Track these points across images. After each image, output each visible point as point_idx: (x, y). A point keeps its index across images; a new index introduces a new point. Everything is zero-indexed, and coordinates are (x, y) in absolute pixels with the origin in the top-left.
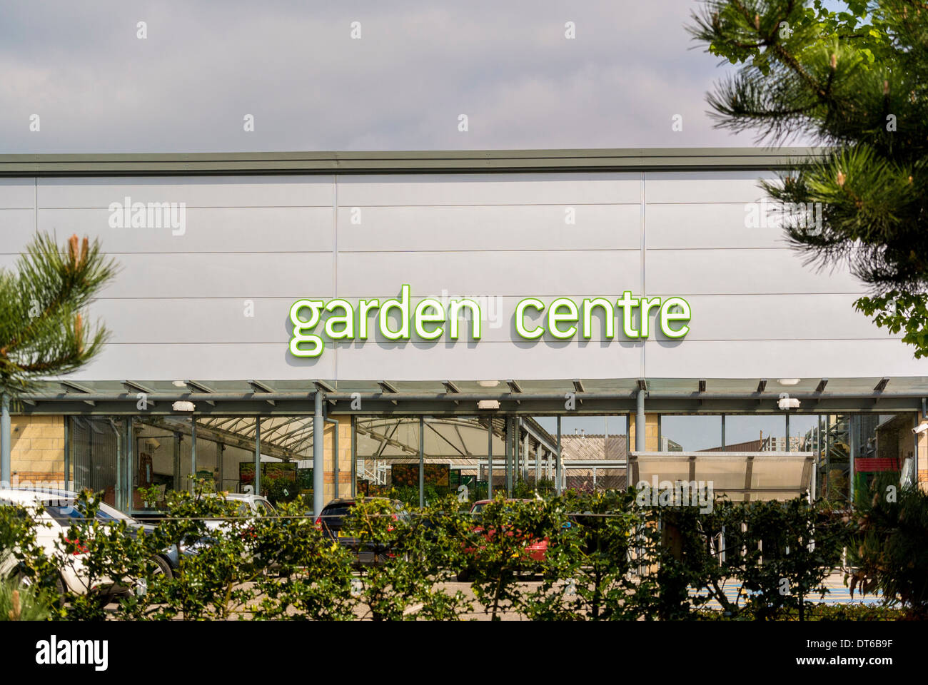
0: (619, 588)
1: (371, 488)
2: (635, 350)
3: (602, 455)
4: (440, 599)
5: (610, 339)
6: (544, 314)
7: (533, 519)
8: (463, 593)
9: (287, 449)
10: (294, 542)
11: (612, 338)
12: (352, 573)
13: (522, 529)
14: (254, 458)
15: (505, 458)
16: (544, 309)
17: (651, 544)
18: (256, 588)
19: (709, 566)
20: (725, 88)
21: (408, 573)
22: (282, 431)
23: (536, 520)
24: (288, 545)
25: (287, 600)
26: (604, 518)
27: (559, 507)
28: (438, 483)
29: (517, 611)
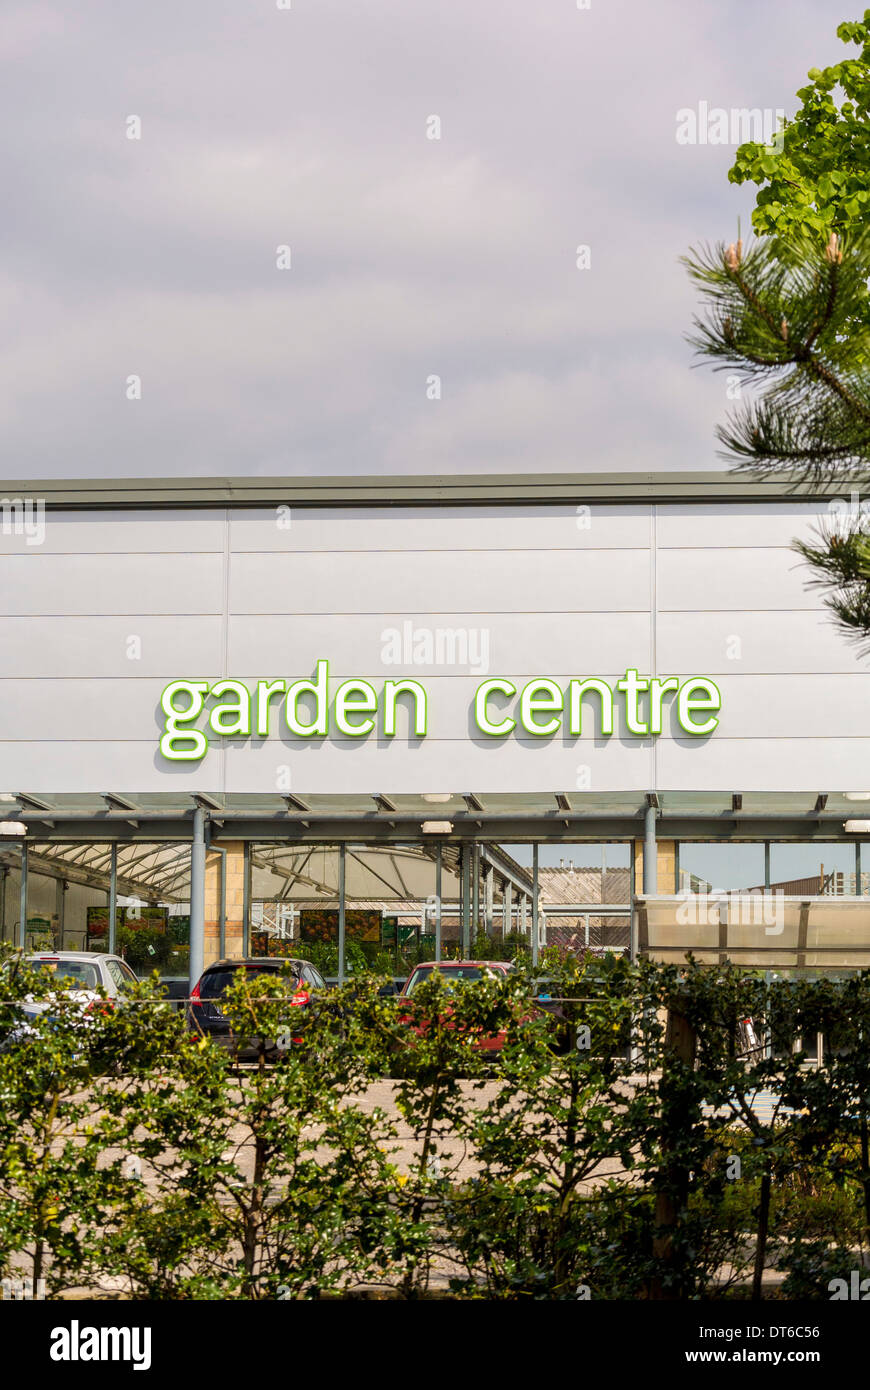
0: (605, 1104)
1: (271, 944)
2: (642, 751)
3: (598, 896)
4: (350, 1119)
5: (607, 736)
6: (514, 701)
7: (483, 1006)
8: (383, 1110)
9: (155, 888)
10: (147, 1036)
11: (611, 734)
12: (227, 1080)
13: (467, 1020)
14: (109, 901)
15: (460, 901)
16: (514, 694)
17: (650, 1041)
18: (92, 1100)
19: (732, 1074)
20: (743, 420)
21: (306, 1081)
22: (149, 862)
23: (487, 1007)
24: (138, 1041)
25: (135, 1118)
26: (584, 1004)
27: (520, 988)
28: (366, 938)
29: (460, 1136)
